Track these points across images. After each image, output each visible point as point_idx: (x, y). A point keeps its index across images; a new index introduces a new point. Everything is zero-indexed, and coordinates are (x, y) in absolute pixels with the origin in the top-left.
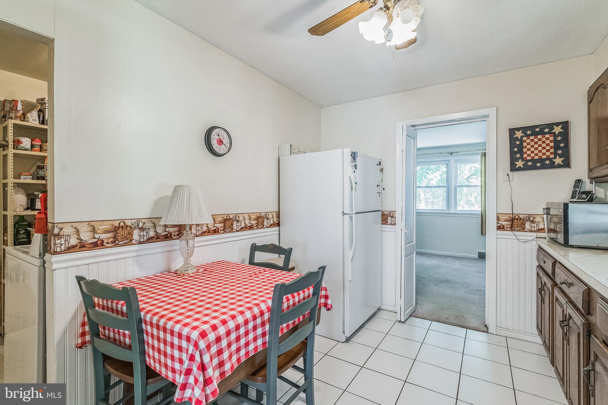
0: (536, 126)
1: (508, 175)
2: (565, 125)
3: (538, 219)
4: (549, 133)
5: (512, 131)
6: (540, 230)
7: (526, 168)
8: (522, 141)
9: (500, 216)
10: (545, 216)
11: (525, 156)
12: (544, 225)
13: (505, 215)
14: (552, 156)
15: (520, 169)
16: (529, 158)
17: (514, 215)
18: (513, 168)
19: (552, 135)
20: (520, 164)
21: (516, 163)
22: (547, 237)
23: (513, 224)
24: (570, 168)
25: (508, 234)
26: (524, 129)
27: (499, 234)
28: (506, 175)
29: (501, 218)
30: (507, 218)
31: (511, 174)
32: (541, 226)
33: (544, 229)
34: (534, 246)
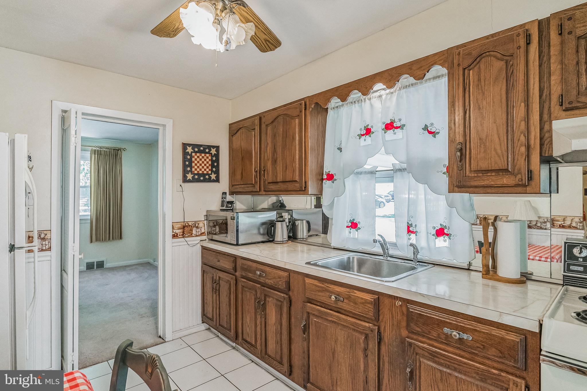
0: (201, 146)
1: (181, 186)
2: (217, 148)
3: (201, 225)
4: (209, 153)
5: (185, 146)
6: (202, 234)
7: (194, 180)
8: (192, 157)
9: (174, 224)
10: (205, 222)
11: (193, 169)
12: (205, 229)
13: (178, 223)
14: (210, 172)
15: (189, 181)
16: (196, 172)
17: (185, 223)
18: (185, 180)
19: (210, 155)
20: (190, 176)
21: (187, 175)
22: (207, 239)
23: (185, 231)
24: (219, 182)
25: (180, 241)
26: (194, 146)
27: (174, 243)
28: (179, 186)
29: (175, 227)
30: (180, 226)
31: (183, 184)
32: (203, 231)
33: (204, 233)
34: (198, 248)
